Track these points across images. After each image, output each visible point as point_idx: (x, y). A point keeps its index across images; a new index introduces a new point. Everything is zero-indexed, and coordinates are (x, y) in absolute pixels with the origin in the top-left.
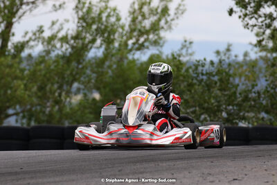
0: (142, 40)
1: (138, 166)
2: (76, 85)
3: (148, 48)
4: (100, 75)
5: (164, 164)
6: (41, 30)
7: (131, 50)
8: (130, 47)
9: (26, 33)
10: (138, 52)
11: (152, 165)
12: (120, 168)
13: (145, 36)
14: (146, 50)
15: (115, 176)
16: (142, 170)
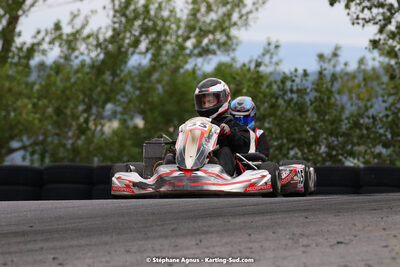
0: (205, 41)
1: (200, 223)
2: (109, 106)
3: (214, 53)
4: (145, 92)
5: (238, 221)
6: (58, 27)
7: (190, 55)
8: (188, 51)
9: (38, 32)
10: (201, 59)
11: (219, 221)
12: (173, 226)
13: (211, 36)
14: (210, 56)
15: (166, 237)
16: (205, 229)
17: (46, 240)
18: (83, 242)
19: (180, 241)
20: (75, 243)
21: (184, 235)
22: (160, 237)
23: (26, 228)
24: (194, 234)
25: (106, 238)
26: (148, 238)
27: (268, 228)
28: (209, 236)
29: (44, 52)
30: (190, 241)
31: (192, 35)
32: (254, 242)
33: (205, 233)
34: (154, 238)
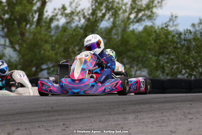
0: (140, 15)
1: (137, 107)
3: (144, 20)
5: (156, 106)
7: (132, 22)
8: (131, 20)
9: (55, 9)
10: (137, 24)
11: (147, 106)
12: (124, 109)
13: (143, 12)
14: (143, 22)
15: (120, 114)
16: (140, 110)
17: (60, 115)
18: (78, 116)
19: (127, 116)
20: (74, 116)
21: (129, 113)
22: (116, 114)
23: (50, 109)
24: (134, 112)
25: (90, 114)
26: (111, 114)
27: (172, 109)
28: (142, 113)
29: (58, 20)
30: (131, 117)
31: (133, 12)
32: (165, 116)
33: (139, 112)
34: (114, 114)
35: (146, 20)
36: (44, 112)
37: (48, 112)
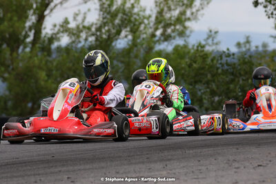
0: (169, 31)
1: (166, 153)
3: (174, 38)
4: (128, 65)
5: (191, 151)
6: (66, 22)
8: (157, 38)
9: (55, 26)
10: (166, 43)
11: (179, 152)
13: (173, 27)
14: (173, 41)
15: (143, 163)
16: (169, 157)
17: (63, 165)
18: (88, 167)
19: (152, 165)
20: (82, 167)
21: (155, 162)
22: (139, 163)
23: (49, 158)
24: (162, 160)
25: (103, 164)
26: (131, 163)
27: (211, 156)
28: (172, 162)
29: (58, 40)
30: (159, 166)
31: (160, 26)
32: (202, 165)
33: (169, 160)
34: (135, 164)
35: (177, 38)
36: (42, 162)
37: (48, 161)
